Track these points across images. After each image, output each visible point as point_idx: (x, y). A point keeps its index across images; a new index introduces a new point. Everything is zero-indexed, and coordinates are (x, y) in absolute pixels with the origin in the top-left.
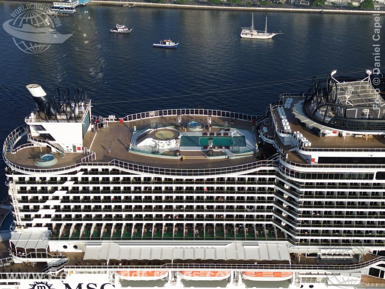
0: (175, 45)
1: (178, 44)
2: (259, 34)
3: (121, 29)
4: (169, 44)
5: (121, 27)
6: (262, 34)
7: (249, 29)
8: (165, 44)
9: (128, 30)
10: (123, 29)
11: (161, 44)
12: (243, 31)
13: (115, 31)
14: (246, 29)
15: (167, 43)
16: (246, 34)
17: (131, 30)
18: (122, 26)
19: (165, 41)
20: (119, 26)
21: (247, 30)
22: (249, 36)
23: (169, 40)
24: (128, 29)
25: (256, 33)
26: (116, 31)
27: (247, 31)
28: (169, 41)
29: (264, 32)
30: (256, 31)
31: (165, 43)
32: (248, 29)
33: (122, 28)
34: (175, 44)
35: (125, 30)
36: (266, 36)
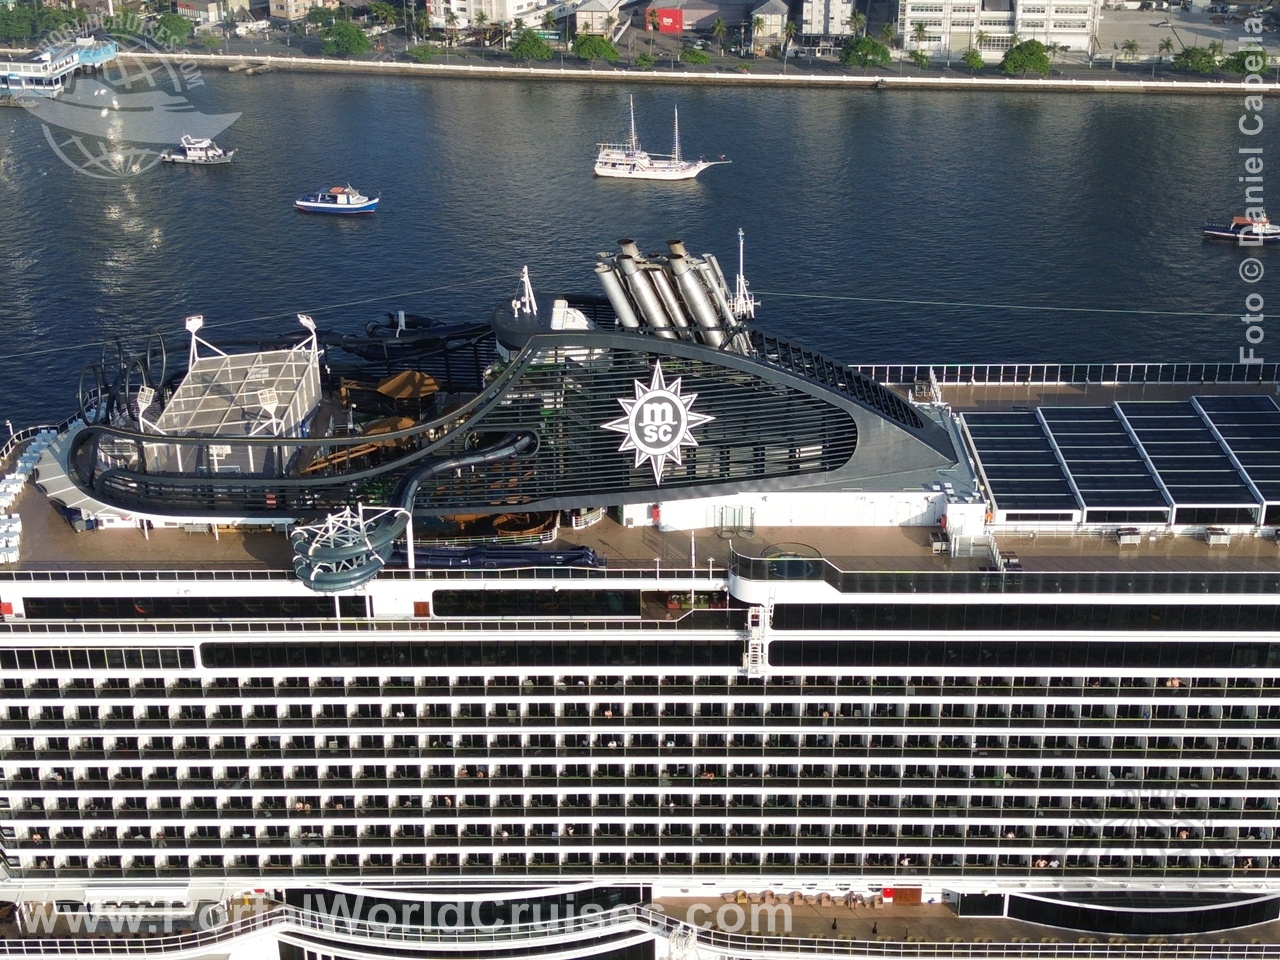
0: (366, 204)
1: (377, 200)
2: (655, 165)
3: (197, 152)
4: (349, 203)
5: (197, 146)
6: (664, 164)
7: (624, 148)
8: (336, 202)
9: (220, 156)
10: (204, 153)
11: (323, 200)
12: (602, 156)
13: (179, 158)
14: (614, 147)
15: (342, 199)
16: (614, 165)
17: (231, 153)
18: (200, 142)
19: (334, 190)
20: (192, 141)
21: (615, 151)
22: (622, 172)
23: (347, 187)
24: (220, 152)
25: (646, 162)
26: (182, 158)
27: (617, 156)
28: (347, 190)
29: (670, 159)
30: (645, 154)
31: (334, 199)
32: (619, 148)
33: (202, 149)
34: (370, 199)
35: (211, 153)
36: (679, 172)
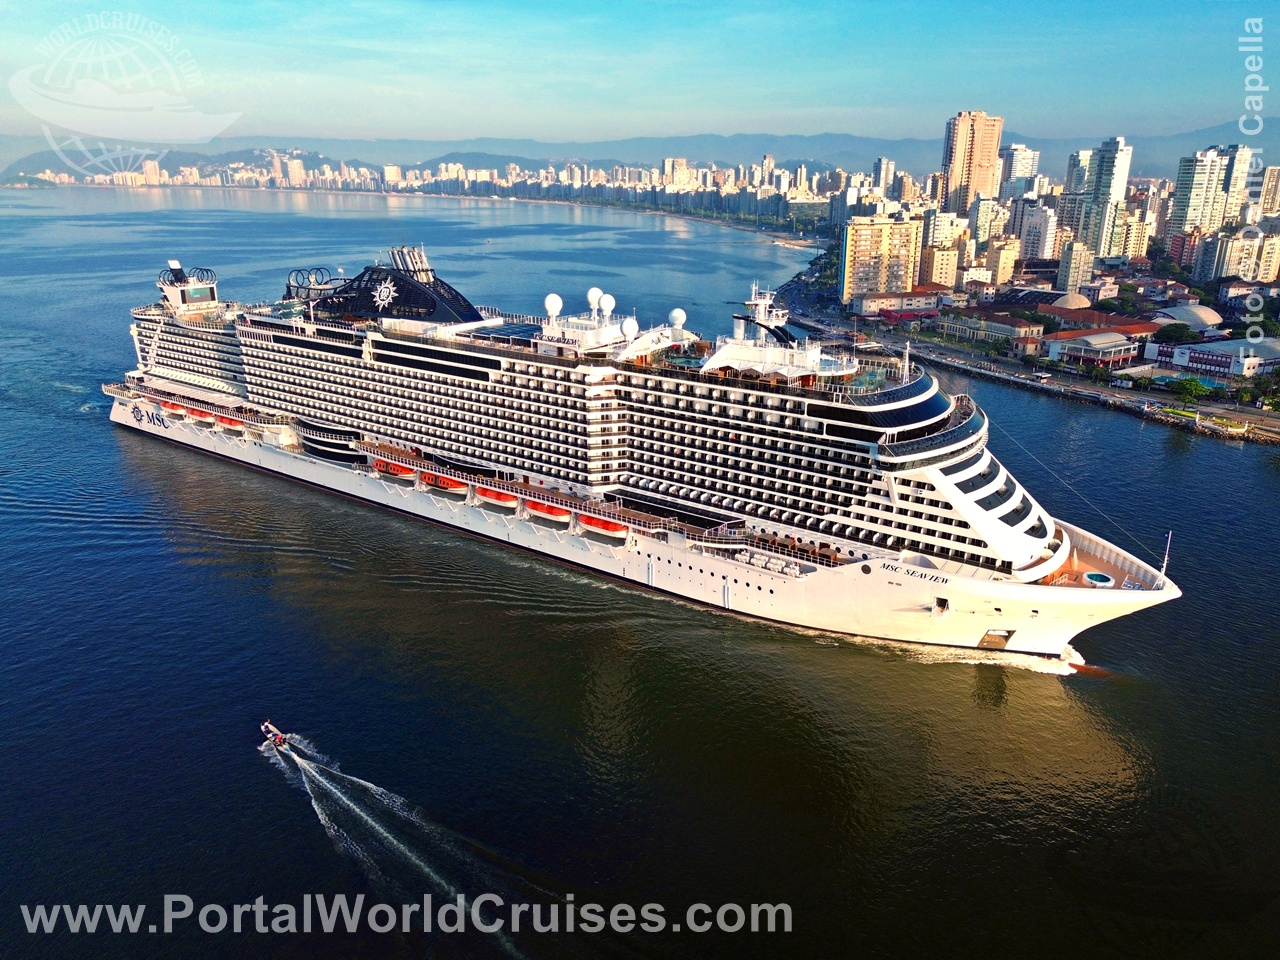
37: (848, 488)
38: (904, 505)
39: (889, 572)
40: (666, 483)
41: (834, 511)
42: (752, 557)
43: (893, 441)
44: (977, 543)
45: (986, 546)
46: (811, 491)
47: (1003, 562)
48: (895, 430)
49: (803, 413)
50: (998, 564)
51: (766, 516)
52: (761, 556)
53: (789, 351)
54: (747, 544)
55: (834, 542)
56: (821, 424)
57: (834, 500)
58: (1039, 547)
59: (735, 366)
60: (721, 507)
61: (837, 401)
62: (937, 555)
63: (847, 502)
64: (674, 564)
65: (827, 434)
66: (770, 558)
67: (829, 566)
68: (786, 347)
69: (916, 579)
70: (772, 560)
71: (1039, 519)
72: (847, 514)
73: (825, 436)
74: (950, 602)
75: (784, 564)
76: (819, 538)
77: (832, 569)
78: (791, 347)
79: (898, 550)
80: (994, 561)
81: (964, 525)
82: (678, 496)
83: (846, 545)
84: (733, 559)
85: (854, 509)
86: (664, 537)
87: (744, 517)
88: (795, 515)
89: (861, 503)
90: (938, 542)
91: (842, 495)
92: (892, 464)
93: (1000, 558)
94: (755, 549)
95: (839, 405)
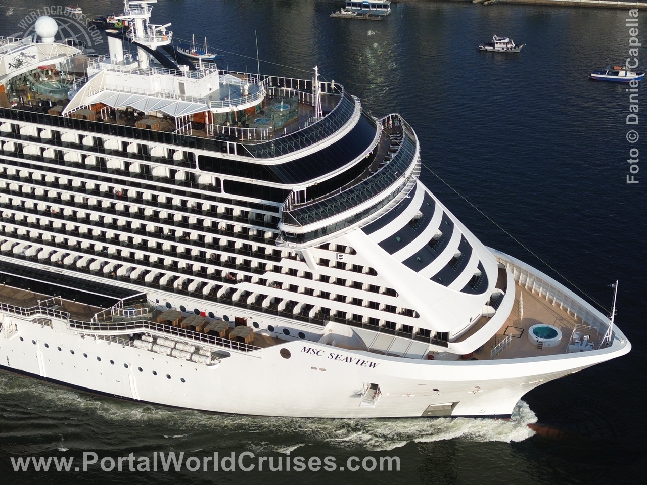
3: (501, 45)
4: (626, 76)
5: (502, 42)
9: (515, 48)
10: (505, 46)
17: (521, 47)
18: (504, 40)
20: (499, 39)
24: (514, 45)
26: (492, 48)
33: (504, 44)
35: (509, 46)
37: (260, 253)
38: (325, 271)
39: (310, 355)
40: (48, 249)
41: (248, 279)
42: (154, 342)
43: (302, 200)
44: (409, 313)
45: (417, 316)
46: (219, 256)
47: (439, 334)
48: (302, 187)
49: (194, 167)
50: (432, 335)
51: (169, 288)
52: (167, 339)
53: (177, 79)
54: (147, 327)
55: (251, 316)
56: (218, 180)
57: (246, 266)
58: (478, 304)
59: (111, 104)
60: (116, 278)
61: (232, 152)
62: (366, 326)
63: (261, 269)
64: (66, 351)
65: (226, 191)
66: (176, 342)
67: (244, 350)
68: (172, 73)
69: (341, 363)
70: (179, 346)
71: (480, 266)
72: (262, 282)
73: (223, 195)
74: (381, 387)
75: (192, 349)
76: (233, 313)
77: (247, 353)
78: (180, 74)
79: (322, 324)
80: (428, 332)
81: (391, 292)
82: (62, 266)
83: (265, 321)
84: (133, 346)
85: (270, 277)
86: (47, 323)
87: (143, 290)
88: (205, 284)
89: (277, 269)
90: (367, 314)
91: (255, 262)
92: (299, 235)
93: (435, 328)
94: (157, 333)
95: (235, 157)
